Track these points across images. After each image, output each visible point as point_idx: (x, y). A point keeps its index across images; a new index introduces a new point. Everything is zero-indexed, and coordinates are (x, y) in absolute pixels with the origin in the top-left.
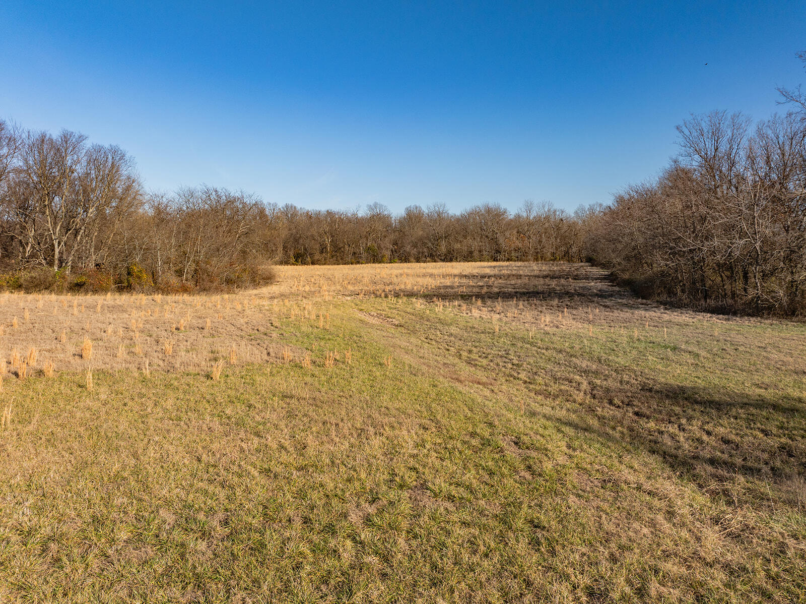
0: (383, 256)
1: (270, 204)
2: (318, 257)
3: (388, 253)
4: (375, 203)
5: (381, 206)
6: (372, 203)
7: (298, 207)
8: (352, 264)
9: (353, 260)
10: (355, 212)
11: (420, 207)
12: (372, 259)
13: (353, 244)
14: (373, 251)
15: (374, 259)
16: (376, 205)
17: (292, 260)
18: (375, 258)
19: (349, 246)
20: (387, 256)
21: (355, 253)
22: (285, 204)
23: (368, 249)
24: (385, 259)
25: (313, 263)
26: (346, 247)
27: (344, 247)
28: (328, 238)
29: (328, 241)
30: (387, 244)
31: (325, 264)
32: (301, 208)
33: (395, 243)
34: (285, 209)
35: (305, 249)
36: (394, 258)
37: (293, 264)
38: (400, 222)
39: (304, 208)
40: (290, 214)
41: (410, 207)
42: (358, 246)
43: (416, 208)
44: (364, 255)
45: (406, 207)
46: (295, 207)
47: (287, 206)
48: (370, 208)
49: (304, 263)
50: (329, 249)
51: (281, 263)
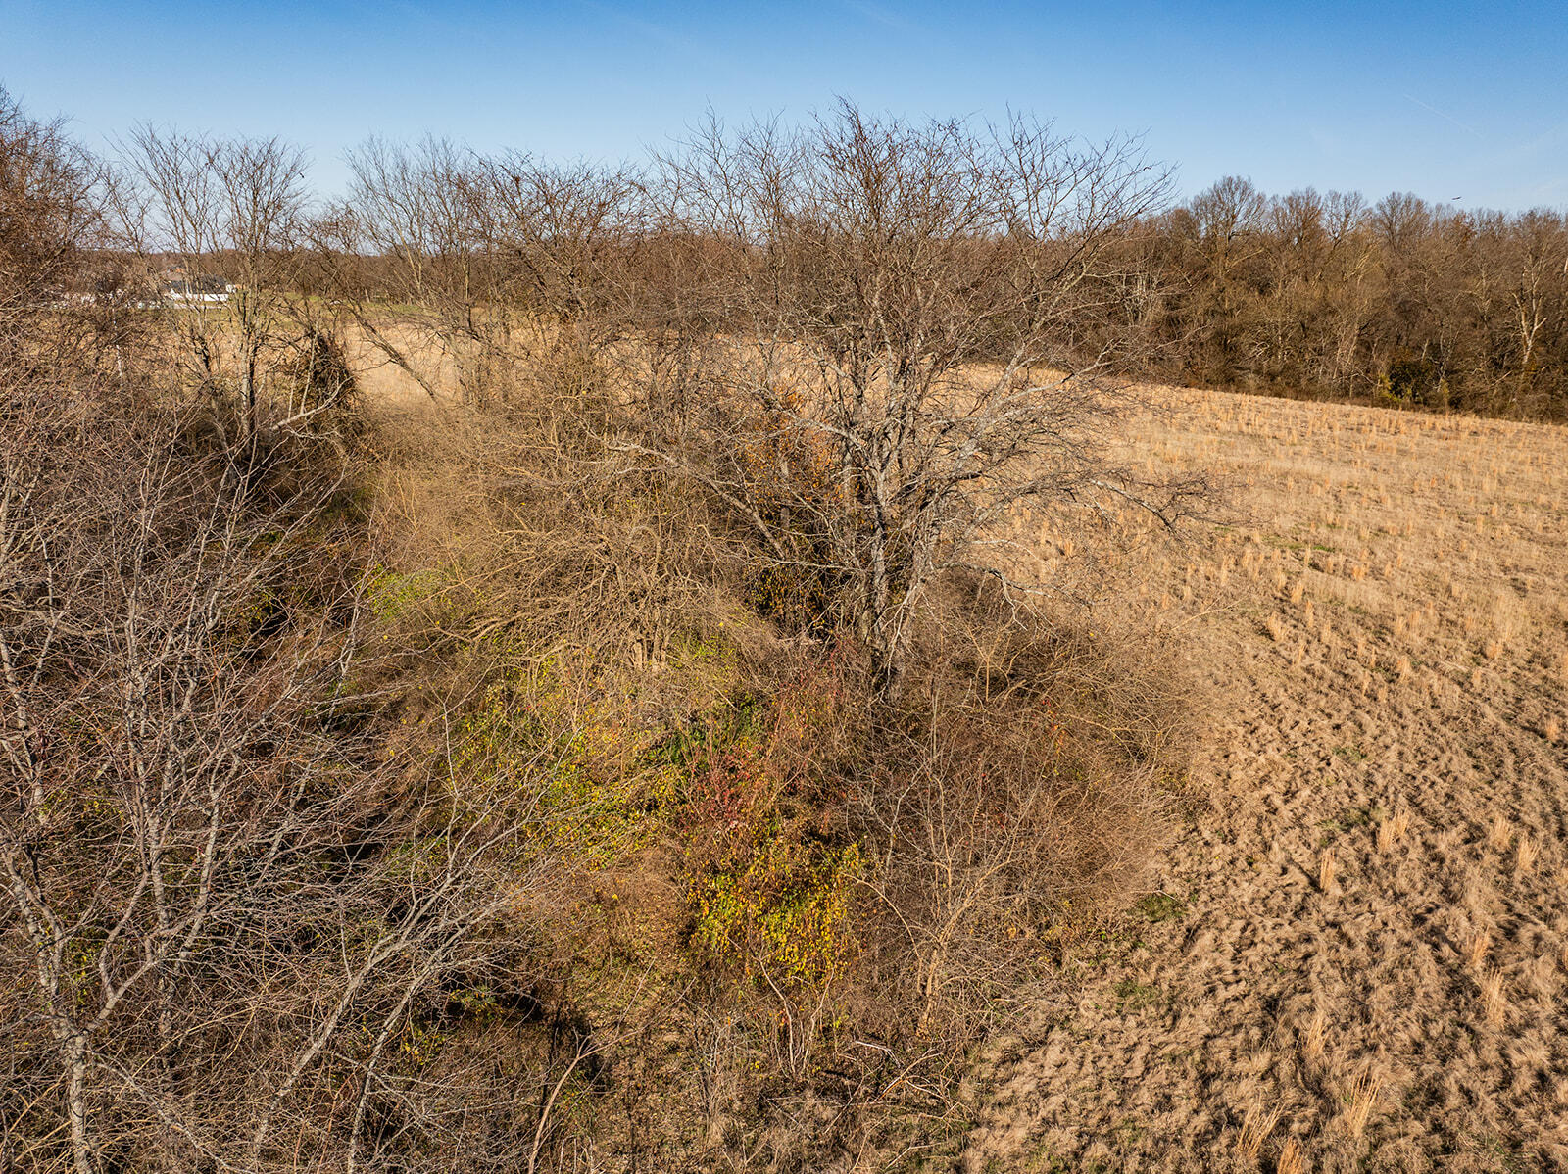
1: (1335, 197)
2: (1477, 385)
7: (1429, 202)
17: (1383, 386)
22: (1389, 194)
25: (1456, 404)
32: (1437, 206)
34: (1388, 210)
35: (1435, 353)
37: (1384, 403)
39: (1447, 205)
40: (1403, 223)
46: (1419, 204)
49: (1424, 402)
50: (1526, 358)
51: (1342, 394)
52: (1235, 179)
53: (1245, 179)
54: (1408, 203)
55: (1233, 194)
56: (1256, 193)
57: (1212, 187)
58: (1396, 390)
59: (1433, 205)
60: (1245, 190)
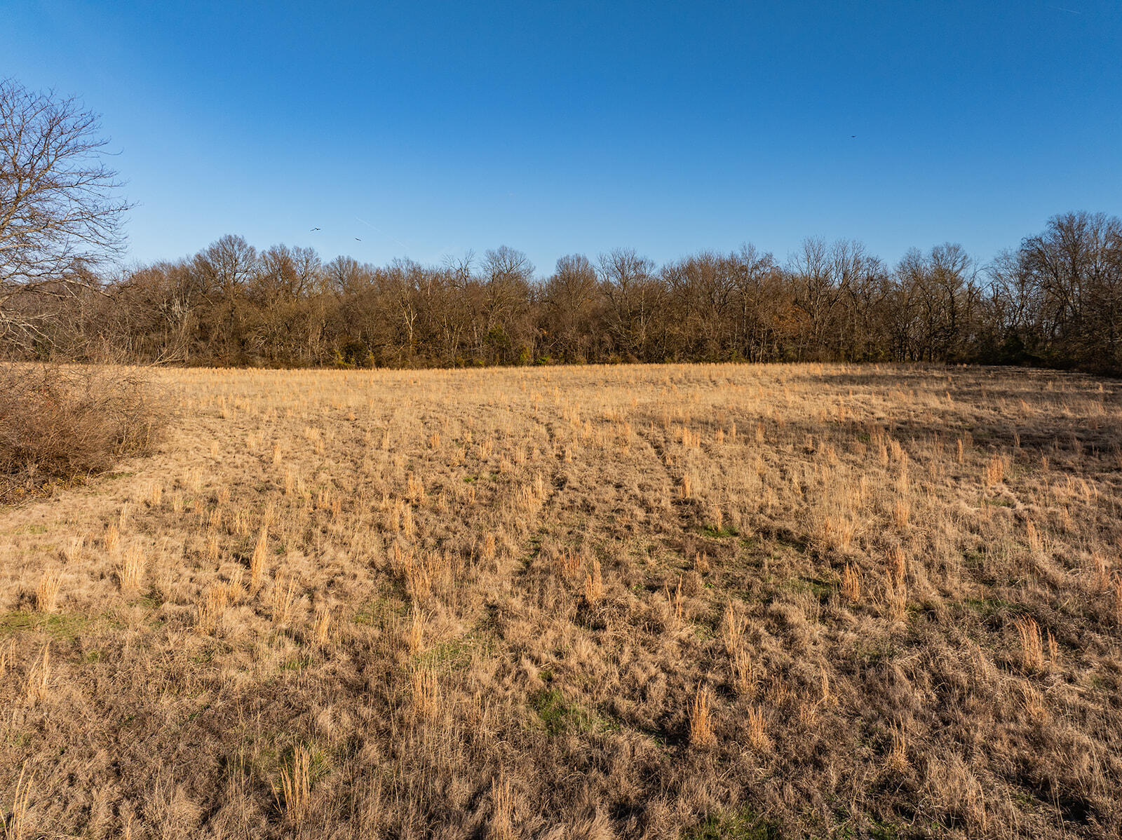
0: (522, 350)
2: (388, 353)
3: (530, 345)
4: (503, 247)
5: (513, 253)
6: (495, 248)
7: (361, 263)
8: (458, 366)
9: (460, 359)
10: (464, 265)
11: (585, 259)
12: (498, 355)
13: (459, 326)
14: (501, 339)
15: (501, 357)
16: (503, 251)
17: (340, 359)
18: (505, 355)
19: (453, 330)
20: (528, 351)
21: (463, 345)
22: (337, 257)
23: (491, 337)
24: (524, 356)
25: (379, 365)
26: (447, 331)
27: (442, 332)
28: (409, 314)
29: (409, 320)
30: (526, 325)
31: (403, 367)
32: (366, 265)
33: (542, 324)
34: (338, 266)
35: (365, 337)
36: (542, 353)
37: (340, 367)
38: (550, 287)
39: (371, 265)
40: (347, 273)
41: (567, 257)
42: (469, 332)
43: (579, 260)
44: (483, 348)
45: (559, 258)
46: (355, 263)
47: (340, 261)
48: (494, 258)
49: (362, 364)
50: (411, 336)
51: (316, 364)
52: (233, 236)
53: (241, 237)
54: (349, 262)
55: (233, 246)
56: (248, 246)
57: (218, 241)
58: (347, 360)
59: (363, 264)
60: (241, 244)
